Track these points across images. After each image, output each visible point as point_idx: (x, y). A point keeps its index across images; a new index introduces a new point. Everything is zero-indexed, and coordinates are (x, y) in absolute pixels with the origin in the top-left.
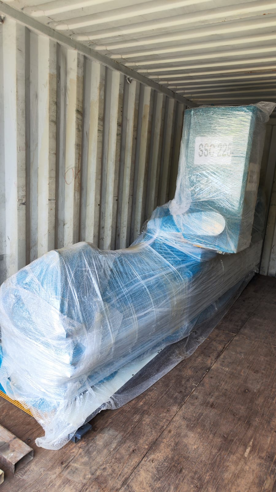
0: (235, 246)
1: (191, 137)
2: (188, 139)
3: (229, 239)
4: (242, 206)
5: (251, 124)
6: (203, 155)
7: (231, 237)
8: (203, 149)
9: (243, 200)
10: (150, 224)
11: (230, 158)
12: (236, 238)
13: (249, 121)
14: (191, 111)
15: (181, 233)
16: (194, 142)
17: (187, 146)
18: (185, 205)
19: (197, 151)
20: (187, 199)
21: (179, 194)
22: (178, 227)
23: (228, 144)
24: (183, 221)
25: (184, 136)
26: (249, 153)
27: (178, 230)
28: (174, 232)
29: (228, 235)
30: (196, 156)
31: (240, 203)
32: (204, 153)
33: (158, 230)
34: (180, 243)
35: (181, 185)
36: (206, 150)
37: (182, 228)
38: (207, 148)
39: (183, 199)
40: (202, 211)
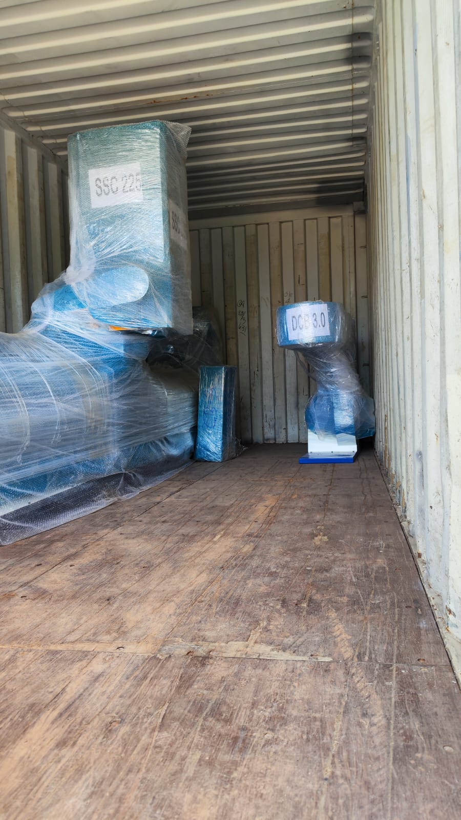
0: (169, 317)
1: (81, 172)
2: (78, 174)
3: (158, 305)
4: (168, 257)
5: (161, 144)
6: (103, 194)
7: (161, 303)
8: (101, 185)
9: (168, 249)
10: (36, 307)
11: (141, 192)
12: (168, 303)
13: (158, 141)
14: (76, 136)
15: (87, 309)
16: (87, 177)
17: (78, 185)
18: (87, 268)
19: (93, 189)
20: (90, 259)
21: (77, 256)
22: (81, 299)
23: (134, 174)
24: (87, 289)
25: (72, 172)
26: (165, 184)
27: (81, 305)
28: (77, 310)
29: (156, 300)
30: (93, 196)
31: (165, 252)
32: (105, 189)
33: (51, 312)
34: (90, 329)
35: (77, 243)
36: (107, 186)
37: (87, 300)
38: (106, 182)
39: (83, 261)
40: (112, 269)
